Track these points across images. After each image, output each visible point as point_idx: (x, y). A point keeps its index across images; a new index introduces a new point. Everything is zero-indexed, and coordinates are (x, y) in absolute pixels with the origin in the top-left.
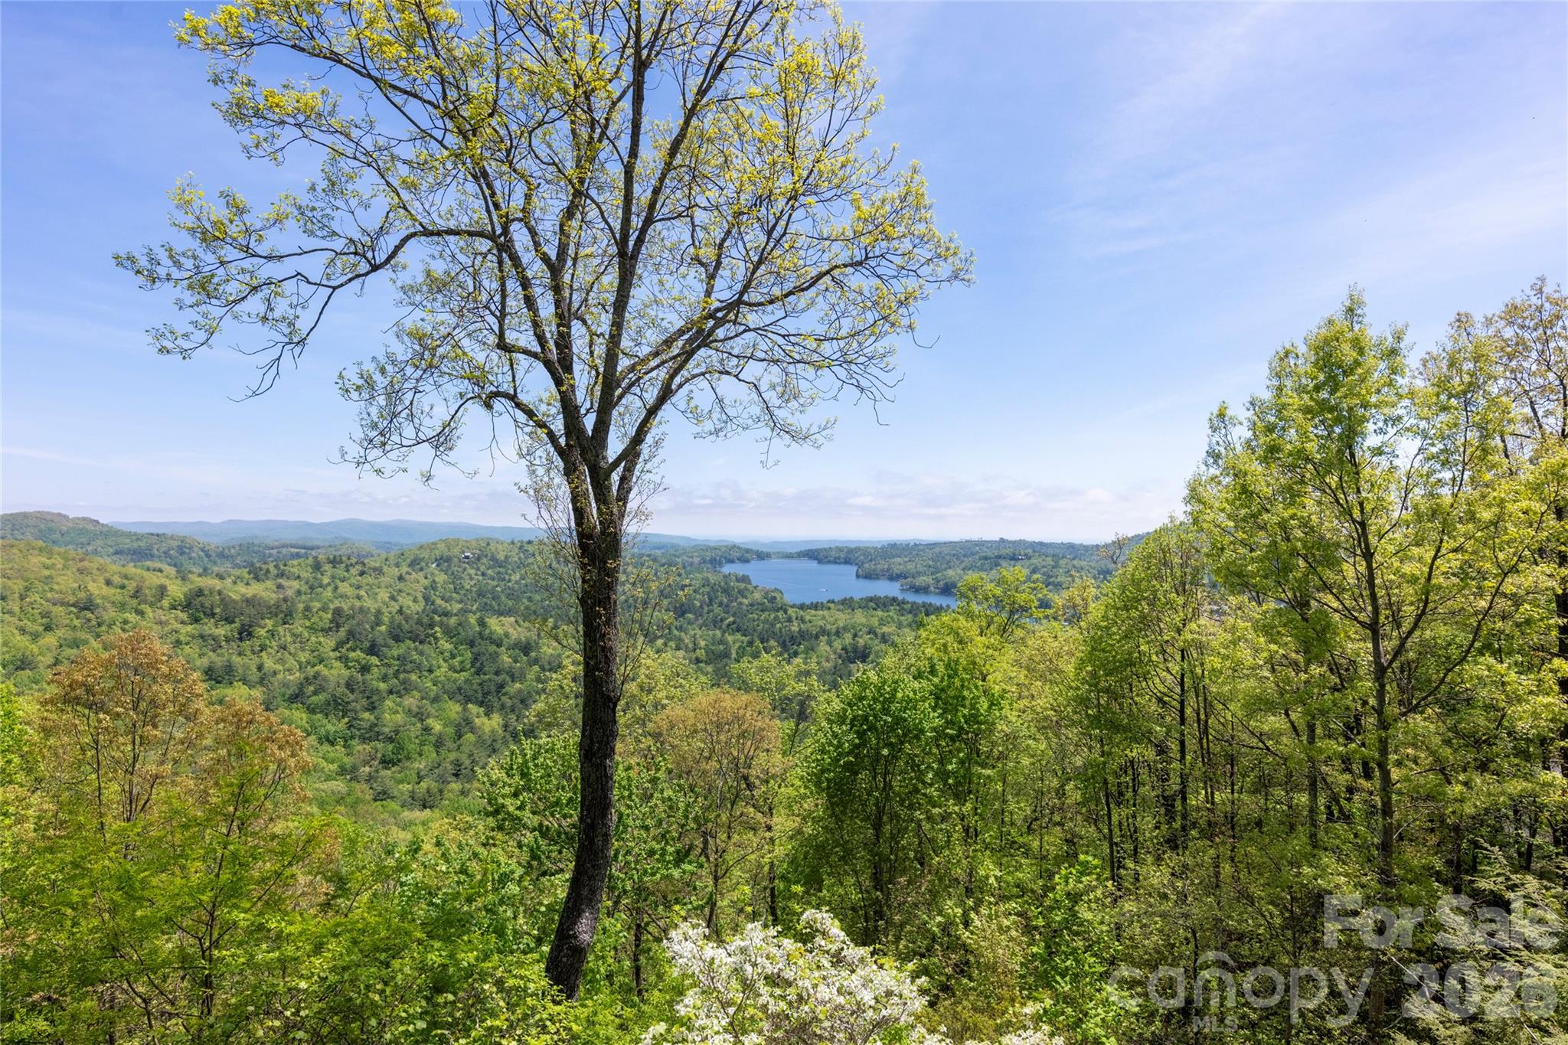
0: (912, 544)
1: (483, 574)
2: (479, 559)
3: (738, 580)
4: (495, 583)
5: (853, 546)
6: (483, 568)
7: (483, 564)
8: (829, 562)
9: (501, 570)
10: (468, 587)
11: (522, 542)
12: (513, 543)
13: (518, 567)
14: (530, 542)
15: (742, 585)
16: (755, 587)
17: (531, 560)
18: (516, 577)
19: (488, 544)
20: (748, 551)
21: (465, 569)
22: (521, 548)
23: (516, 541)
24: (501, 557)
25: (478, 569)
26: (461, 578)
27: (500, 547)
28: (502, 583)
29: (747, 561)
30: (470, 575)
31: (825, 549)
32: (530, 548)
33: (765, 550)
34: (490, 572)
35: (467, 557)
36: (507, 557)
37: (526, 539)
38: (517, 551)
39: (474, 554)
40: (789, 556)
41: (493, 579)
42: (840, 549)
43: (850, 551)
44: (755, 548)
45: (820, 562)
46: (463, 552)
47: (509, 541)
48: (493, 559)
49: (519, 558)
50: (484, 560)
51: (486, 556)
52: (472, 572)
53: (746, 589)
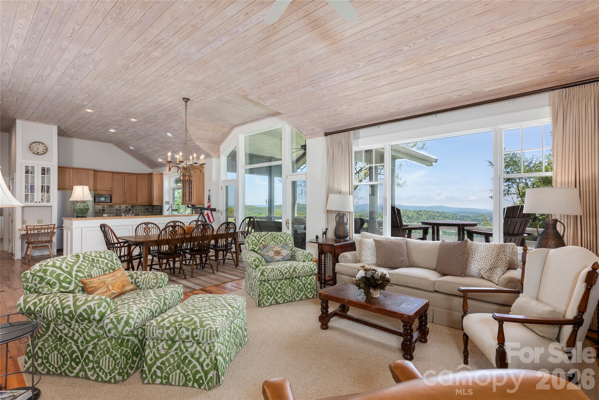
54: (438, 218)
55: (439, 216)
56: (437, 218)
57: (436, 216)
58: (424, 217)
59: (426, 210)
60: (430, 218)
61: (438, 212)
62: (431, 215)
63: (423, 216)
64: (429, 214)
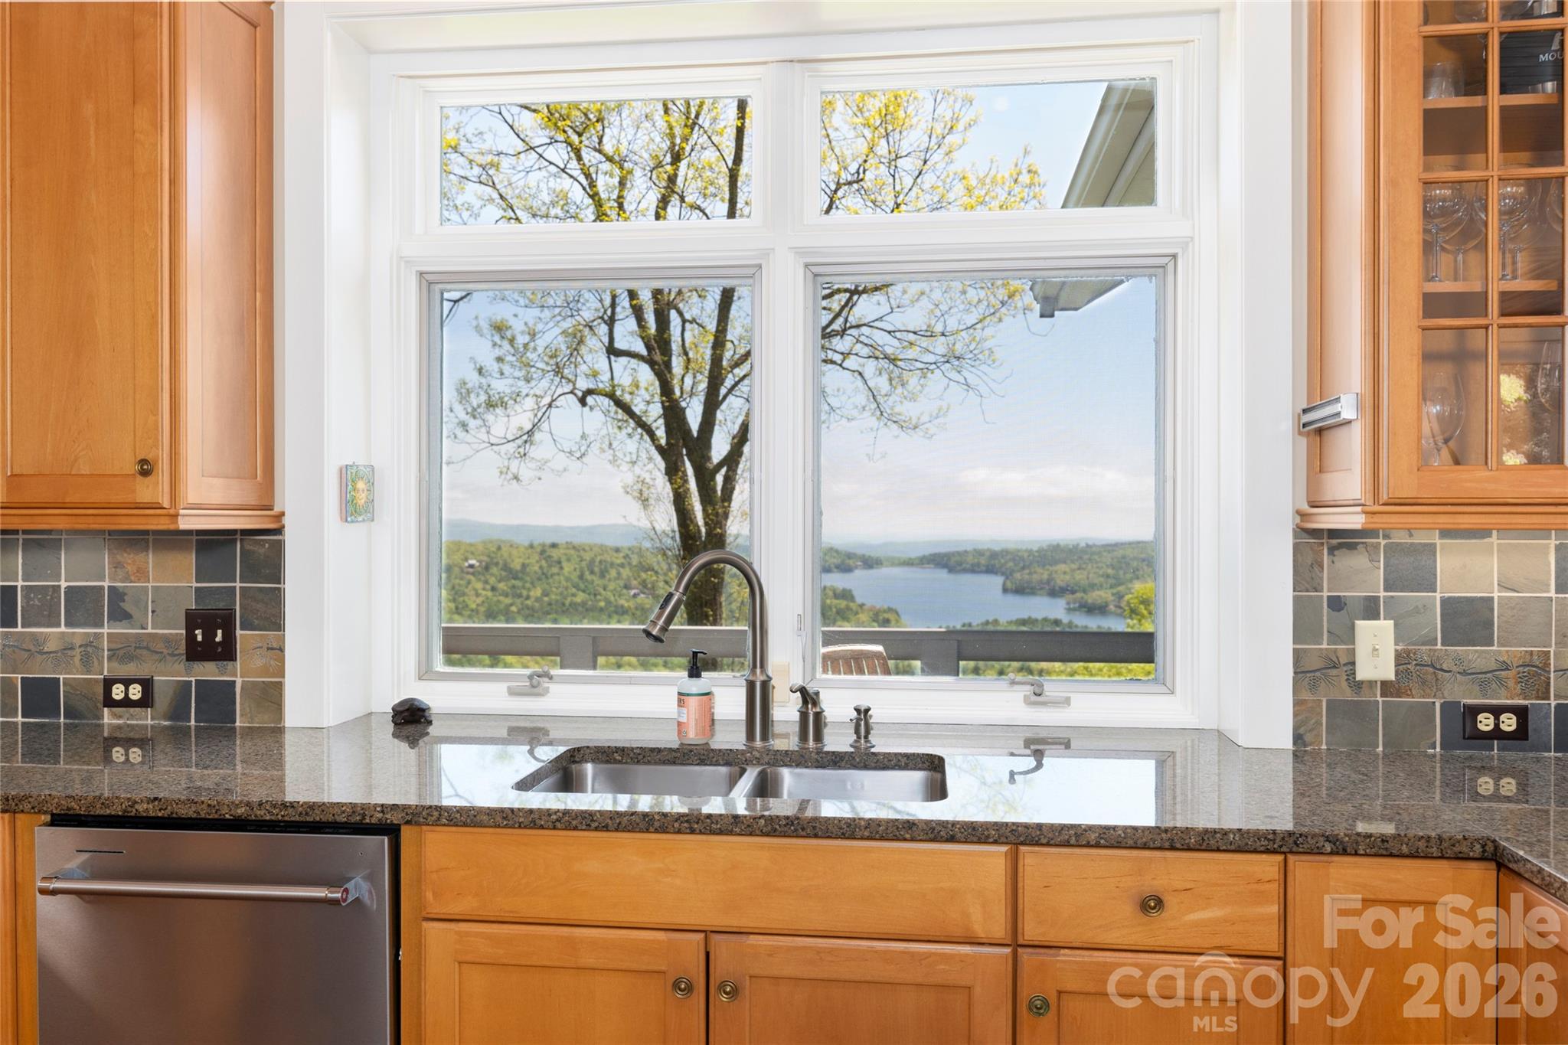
0: (1083, 544)
1: (493, 589)
2: (487, 568)
3: (836, 596)
4: (508, 601)
5: (997, 548)
6: (492, 580)
7: (492, 575)
8: (965, 571)
9: (518, 583)
10: (473, 606)
11: (544, 545)
12: (531, 546)
13: (539, 579)
14: (554, 546)
15: (843, 604)
16: (862, 606)
17: (555, 570)
18: (537, 592)
19: (499, 548)
20: (850, 556)
21: (469, 582)
22: (543, 552)
23: (536, 543)
24: (516, 565)
25: (486, 582)
26: (464, 594)
27: (515, 552)
28: (518, 601)
29: (848, 570)
30: (476, 590)
31: (959, 553)
32: (555, 554)
33: (874, 554)
34: (502, 586)
35: (471, 566)
36: (524, 566)
37: (549, 541)
38: (537, 557)
39: (480, 562)
40: (909, 563)
41: (506, 595)
42: (979, 553)
43: (994, 555)
44: (859, 552)
45: (951, 570)
46: (466, 559)
47: (526, 544)
48: (506, 567)
49: (541, 567)
50: (494, 570)
51: (497, 564)
52: (479, 586)
53: (848, 608)
54: (619, 573)
55: (622, 565)
56: (613, 573)
57: (612, 564)
58: (567, 568)
59: (576, 541)
60: (592, 572)
61: (617, 550)
62: (592, 561)
63: (565, 564)
64: (587, 556)
